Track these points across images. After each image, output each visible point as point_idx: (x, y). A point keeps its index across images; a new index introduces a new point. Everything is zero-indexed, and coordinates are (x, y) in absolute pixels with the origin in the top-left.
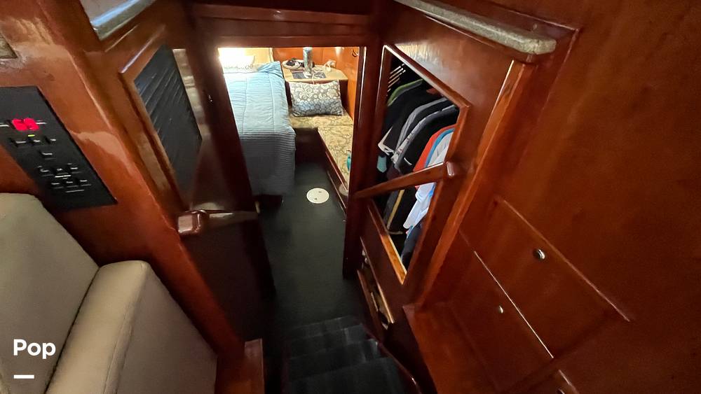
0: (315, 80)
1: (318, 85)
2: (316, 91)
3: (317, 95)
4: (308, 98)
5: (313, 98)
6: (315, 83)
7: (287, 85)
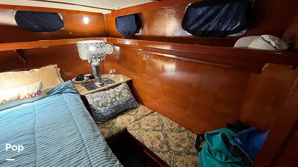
0: (107, 86)
1: (112, 90)
2: (112, 96)
3: (115, 98)
4: (107, 103)
6: (108, 89)
7: (83, 98)
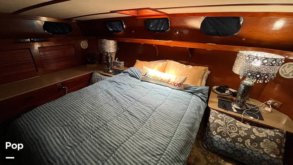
0: (246, 117)
5: (234, 140)
